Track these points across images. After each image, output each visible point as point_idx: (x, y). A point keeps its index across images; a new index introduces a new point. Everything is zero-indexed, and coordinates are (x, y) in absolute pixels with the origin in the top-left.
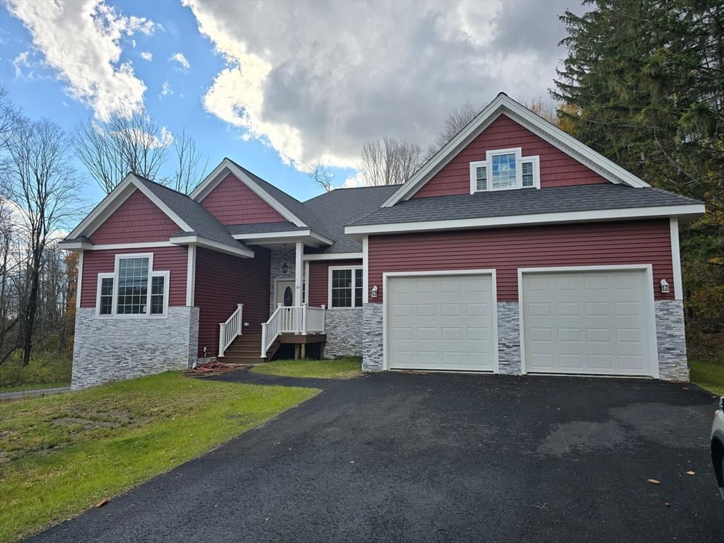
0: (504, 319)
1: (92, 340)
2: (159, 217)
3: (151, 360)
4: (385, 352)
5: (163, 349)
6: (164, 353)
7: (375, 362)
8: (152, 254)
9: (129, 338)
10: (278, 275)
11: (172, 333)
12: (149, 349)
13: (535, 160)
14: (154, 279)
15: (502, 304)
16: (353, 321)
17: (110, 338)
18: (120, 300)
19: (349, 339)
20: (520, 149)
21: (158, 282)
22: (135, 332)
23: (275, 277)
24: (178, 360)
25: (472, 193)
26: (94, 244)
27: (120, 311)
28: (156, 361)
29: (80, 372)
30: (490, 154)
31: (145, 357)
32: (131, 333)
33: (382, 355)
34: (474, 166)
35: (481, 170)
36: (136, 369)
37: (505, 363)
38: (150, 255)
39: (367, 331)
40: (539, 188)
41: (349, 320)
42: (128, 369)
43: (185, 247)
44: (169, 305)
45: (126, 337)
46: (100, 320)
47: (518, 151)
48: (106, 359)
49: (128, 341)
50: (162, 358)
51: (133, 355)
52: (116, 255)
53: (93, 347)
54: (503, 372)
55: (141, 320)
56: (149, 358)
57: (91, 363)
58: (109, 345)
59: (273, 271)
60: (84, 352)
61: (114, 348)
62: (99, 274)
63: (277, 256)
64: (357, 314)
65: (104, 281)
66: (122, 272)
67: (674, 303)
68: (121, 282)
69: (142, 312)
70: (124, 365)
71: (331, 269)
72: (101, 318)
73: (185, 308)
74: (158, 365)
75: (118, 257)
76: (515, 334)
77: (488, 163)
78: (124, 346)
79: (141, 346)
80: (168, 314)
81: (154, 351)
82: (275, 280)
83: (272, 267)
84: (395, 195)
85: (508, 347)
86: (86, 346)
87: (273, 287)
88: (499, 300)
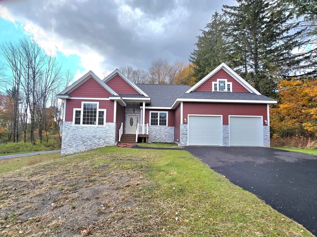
0: (224, 130)
1: (71, 134)
2: (101, 89)
3: (99, 142)
4: (188, 140)
5: (104, 138)
6: (104, 140)
7: (185, 143)
8: (98, 102)
9: (88, 134)
11: (108, 132)
12: (97, 138)
13: (231, 83)
14: (100, 112)
15: (224, 126)
17: (80, 134)
18: (84, 119)
20: (227, 80)
21: (101, 113)
22: (91, 132)
23: (127, 114)
24: (110, 142)
25: (213, 91)
26: (71, 97)
27: (84, 123)
28: (101, 142)
29: (66, 147)
30: (218, 80)
31: (96, 141)
32: (89, 132)
33: (187, 141)
34: (213, 83)
35: (215, 85)
36: (92, 145)
37: (225, 143)
38: (98, 103)
39: (182, 133)
40: (232, 92)
41: (157, 130)
42: (88, 145)
43: (113, 101)
44: (106, 122)
45: (87, 133)
46: (74, 127)
47: (226, 80)
48: (78, 141)
49: (88, 135)
50: (103, 141)
51: (90, 140)
52: (82, 102)
53: (72, 137)
54: (224, 146)
55: (94, 127)
56: (98, 141)
57: (71, 143)
58: (79, 136)
60: (67, 139)
61: (81, 137)
62: (74, 109)
64: (160, 128)
65: (77, 112)
66: (85, 109)
67: (268, 127)
68: (84, 112)
69: (94, 124)
70: (87, 144)
71: (151, 112)
72: (75, 126)
73: (113, 123)
74: (102, 144)
75: (83, 103)
76: (227, 134)
77: (217, 83)
78: (86, 137)
79: (94, 137)
80: (106, 125)
81: (100, 139)
83: (126, 110)
84: (190, 89)
85: (225, 138)
86: (68, 136)
87: (126, 117)
88: (223, 124)
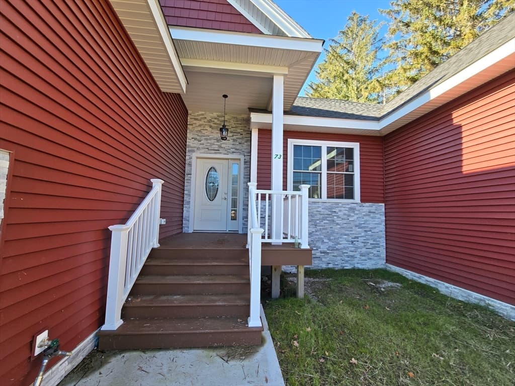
10: (198, 149)
16: (324, 219)
19: (319, 244)
23: (193, 151)
41: (319, 216)
59: (190, 142)
63: (198, 123)
64: (330, 209)
71: (291, 143)
82: (194, 155)
83: (189, 135)
87: (190, 165)
